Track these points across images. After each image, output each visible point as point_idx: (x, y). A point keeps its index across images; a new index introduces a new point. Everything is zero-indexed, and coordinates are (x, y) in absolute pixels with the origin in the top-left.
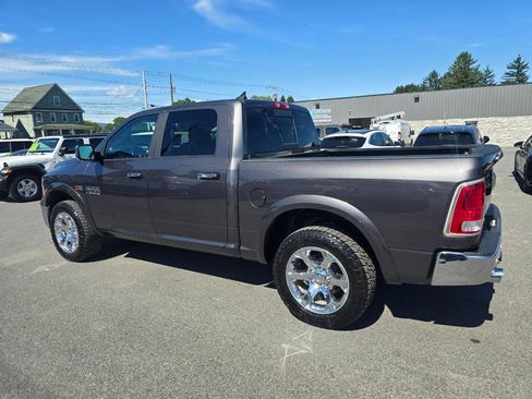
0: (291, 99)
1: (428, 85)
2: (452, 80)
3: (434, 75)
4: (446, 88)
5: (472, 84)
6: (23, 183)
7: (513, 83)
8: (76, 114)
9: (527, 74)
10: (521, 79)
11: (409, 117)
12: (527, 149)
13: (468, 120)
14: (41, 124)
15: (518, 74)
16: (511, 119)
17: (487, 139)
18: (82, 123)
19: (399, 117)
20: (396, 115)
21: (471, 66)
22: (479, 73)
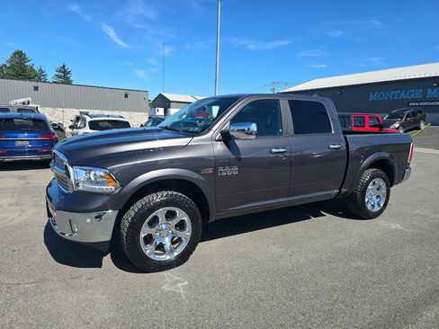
7: (62, 83)
9: (71, 78)
20: (26, 100)
21: (27, 64)
22: (34, 70)
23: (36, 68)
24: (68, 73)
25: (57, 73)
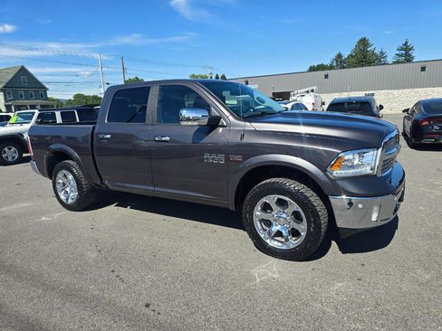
0: (223, 77)
1: (335, 64)
2: (354, 60)
3: (339, 56)
4: (348, 67)
5: (369, 63)
6: (6, 149)
7: (402, 62)
8: (41, 91)
9: (413, 55)
10: (408, 59)
11: (321, 91)
12: (412, 114)
13: (367, 92)
14: (10, 100)
15: (406, 55)
16: (401, 91)
17: (381, 107)
18: (47, 99)
19: (312, 91)
20: (310, 89)
21: (369, 49)
22: (375, 54)
23: (377, 52)
24: (411, 49)
25: (398, 52)
